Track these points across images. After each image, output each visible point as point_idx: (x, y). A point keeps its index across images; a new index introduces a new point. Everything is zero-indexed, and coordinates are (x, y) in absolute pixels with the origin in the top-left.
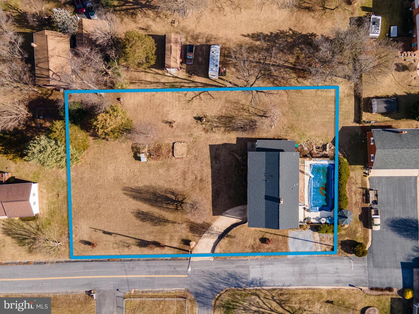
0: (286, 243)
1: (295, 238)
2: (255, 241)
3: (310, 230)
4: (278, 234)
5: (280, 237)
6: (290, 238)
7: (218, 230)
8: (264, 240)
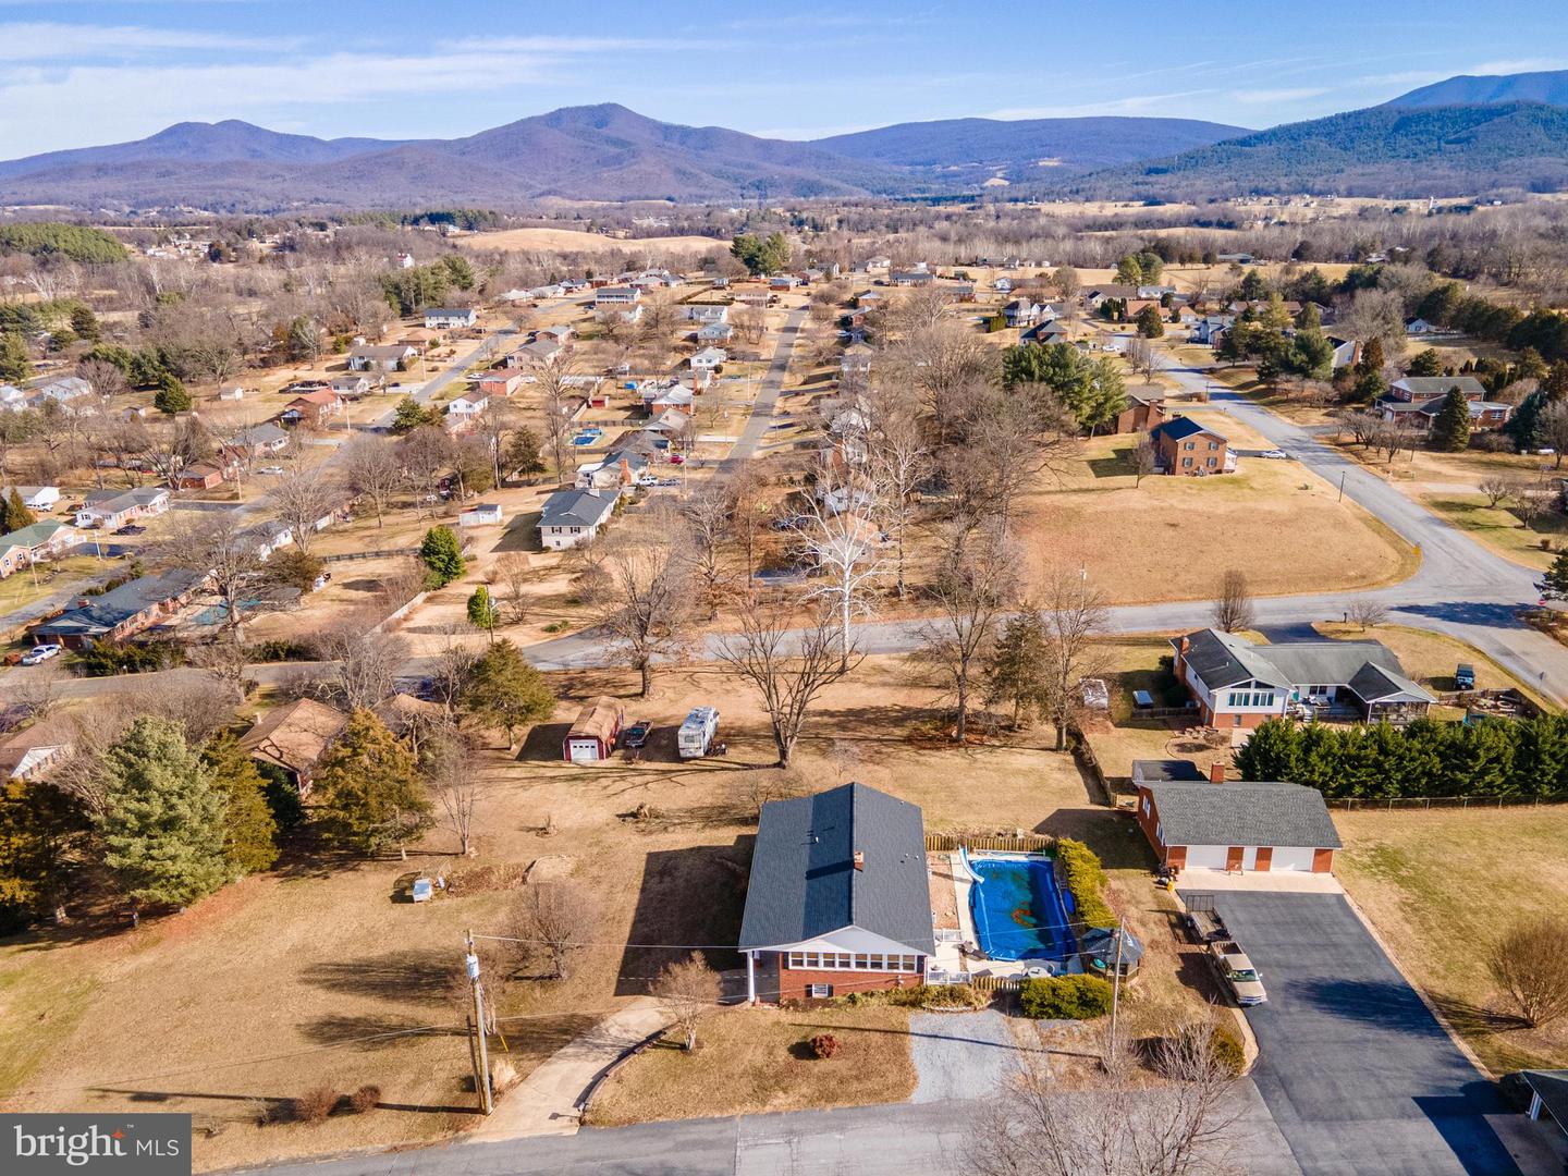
0: (901, 1053)
1: (936, 1037)
2: (770, 1054)
3: (994, 1011)
4: (868, 1026)
5: (877, 1038)
6: (914, 1038)
7: (625, 1035)
8: (806, 1050)
